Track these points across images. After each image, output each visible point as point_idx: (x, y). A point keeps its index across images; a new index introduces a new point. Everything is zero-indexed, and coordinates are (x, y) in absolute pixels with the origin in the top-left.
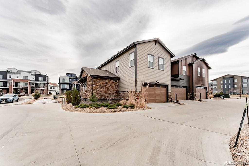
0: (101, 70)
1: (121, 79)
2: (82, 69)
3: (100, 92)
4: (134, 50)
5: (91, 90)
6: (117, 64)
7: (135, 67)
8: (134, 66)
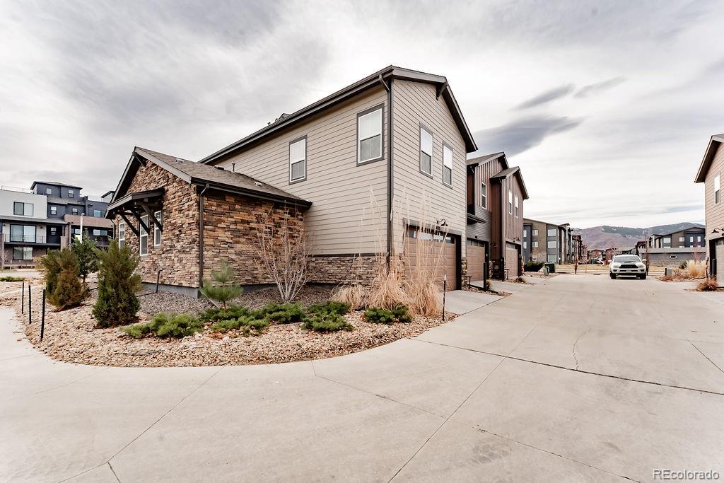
0: (223, 169)
1: (315, 209)
2: (135, 154)
3: (233, 257)
4: (382, 98)
5: (196, 249)
6: (297, 152)
7: (385, 162)
8: (382, 159)
